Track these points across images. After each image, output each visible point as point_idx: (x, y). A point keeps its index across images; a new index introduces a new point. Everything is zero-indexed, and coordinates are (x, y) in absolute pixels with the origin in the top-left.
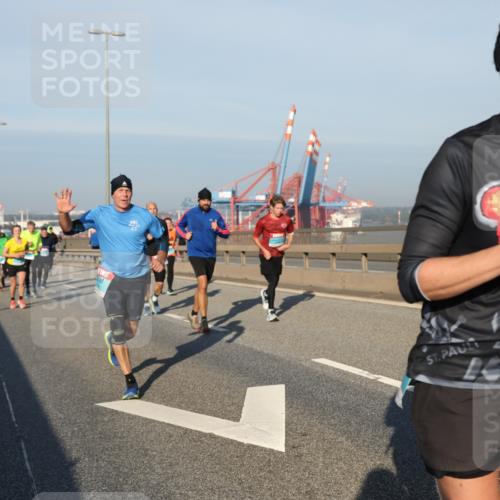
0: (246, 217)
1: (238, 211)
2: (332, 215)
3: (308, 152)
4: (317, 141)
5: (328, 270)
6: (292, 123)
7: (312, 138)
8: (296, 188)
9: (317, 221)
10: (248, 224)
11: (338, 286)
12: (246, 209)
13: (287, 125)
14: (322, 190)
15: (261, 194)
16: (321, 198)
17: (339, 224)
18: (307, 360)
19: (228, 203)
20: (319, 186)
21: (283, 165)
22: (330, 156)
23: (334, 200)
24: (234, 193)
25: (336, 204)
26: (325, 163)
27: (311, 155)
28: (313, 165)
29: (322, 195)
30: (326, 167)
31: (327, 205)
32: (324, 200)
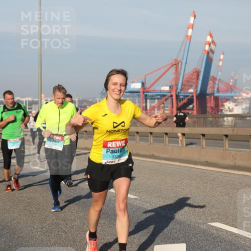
0: (153, 104)
1: (146, 99)
2: (225, 104)
3: (205, 51)
4: (213, 42)
5: (222, 149)
6: (192, 26)
7: (209, 39)
8: (194, 81)
9: (212, 108)
10: (154, 110)
11: (229, 162)
12: (153, 98)
13: (188, 28)
14: (217, 82)
15: (166, 85)
16: (216, 90)
17: (230, 111)
18: (204, 224)
19: (139, 92)
20: (214, 79)
21: (184, 62)
22: (223, 54)
23: (226, 91)
24: (143, 84)
25: (228, 94)
26: (220, 60)
27: (208, 53)
28: (209, 61)
29: (216, 87)
30: (221, 63)
31: (221, 95)
32: (218, 91)
